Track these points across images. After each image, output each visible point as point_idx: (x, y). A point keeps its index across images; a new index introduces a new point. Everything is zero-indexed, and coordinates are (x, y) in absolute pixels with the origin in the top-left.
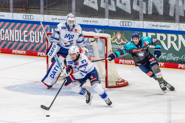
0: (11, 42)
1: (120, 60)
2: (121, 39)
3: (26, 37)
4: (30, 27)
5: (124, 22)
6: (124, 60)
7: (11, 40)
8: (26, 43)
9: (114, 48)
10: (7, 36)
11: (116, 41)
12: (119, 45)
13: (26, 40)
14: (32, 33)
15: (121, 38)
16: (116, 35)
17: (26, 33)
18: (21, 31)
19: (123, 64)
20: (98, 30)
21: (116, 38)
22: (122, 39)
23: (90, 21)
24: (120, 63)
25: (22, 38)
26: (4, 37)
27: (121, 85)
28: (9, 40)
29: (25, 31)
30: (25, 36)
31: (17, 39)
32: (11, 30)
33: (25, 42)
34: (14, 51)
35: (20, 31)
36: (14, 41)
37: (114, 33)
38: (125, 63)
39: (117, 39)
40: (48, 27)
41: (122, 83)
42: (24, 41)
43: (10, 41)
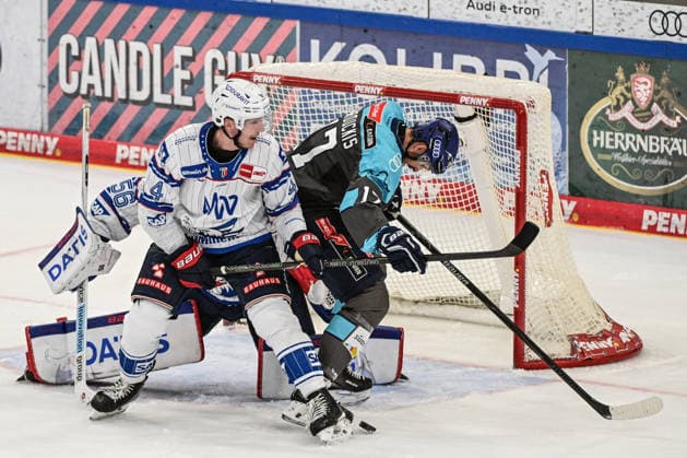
0: (111, 105)
1: (647, 213)
2: (655, 105)
3: (184, 82)
4: (206, 26)
5: (671, 17)
6: (667, 215)
7: (108, 94)
8: (184, 113)
9: (619, 149)
10: (91, 72)
11: (626, 111)
12: (643, 133)
13: (183, 94)
14: (215, 62)
15: (656, 98)
16: (628, 79)
17: (184, 59)
18: (162, 49)
19: (662, 233)
20: (542, 53)
21: (626, 100)
22: (659, 103)
23: (503, 8)
24: (645, 227)
25: (166, 86)
26: (74, 75)
27: (595, 351)
28: (98, 92)
29: (181, 51)
30: (180, 75)
31: (139, 88)
32: (109, 44)
33: (178, 107)
34: (122, 151)
35: (157, 49)
36: (126, 101)
37: (620, 69)
38: (673, 230)
39: (634, 103)
40: (294, 29)
41: (603, 345)
42: (176, 102)
43: (102, 98)
